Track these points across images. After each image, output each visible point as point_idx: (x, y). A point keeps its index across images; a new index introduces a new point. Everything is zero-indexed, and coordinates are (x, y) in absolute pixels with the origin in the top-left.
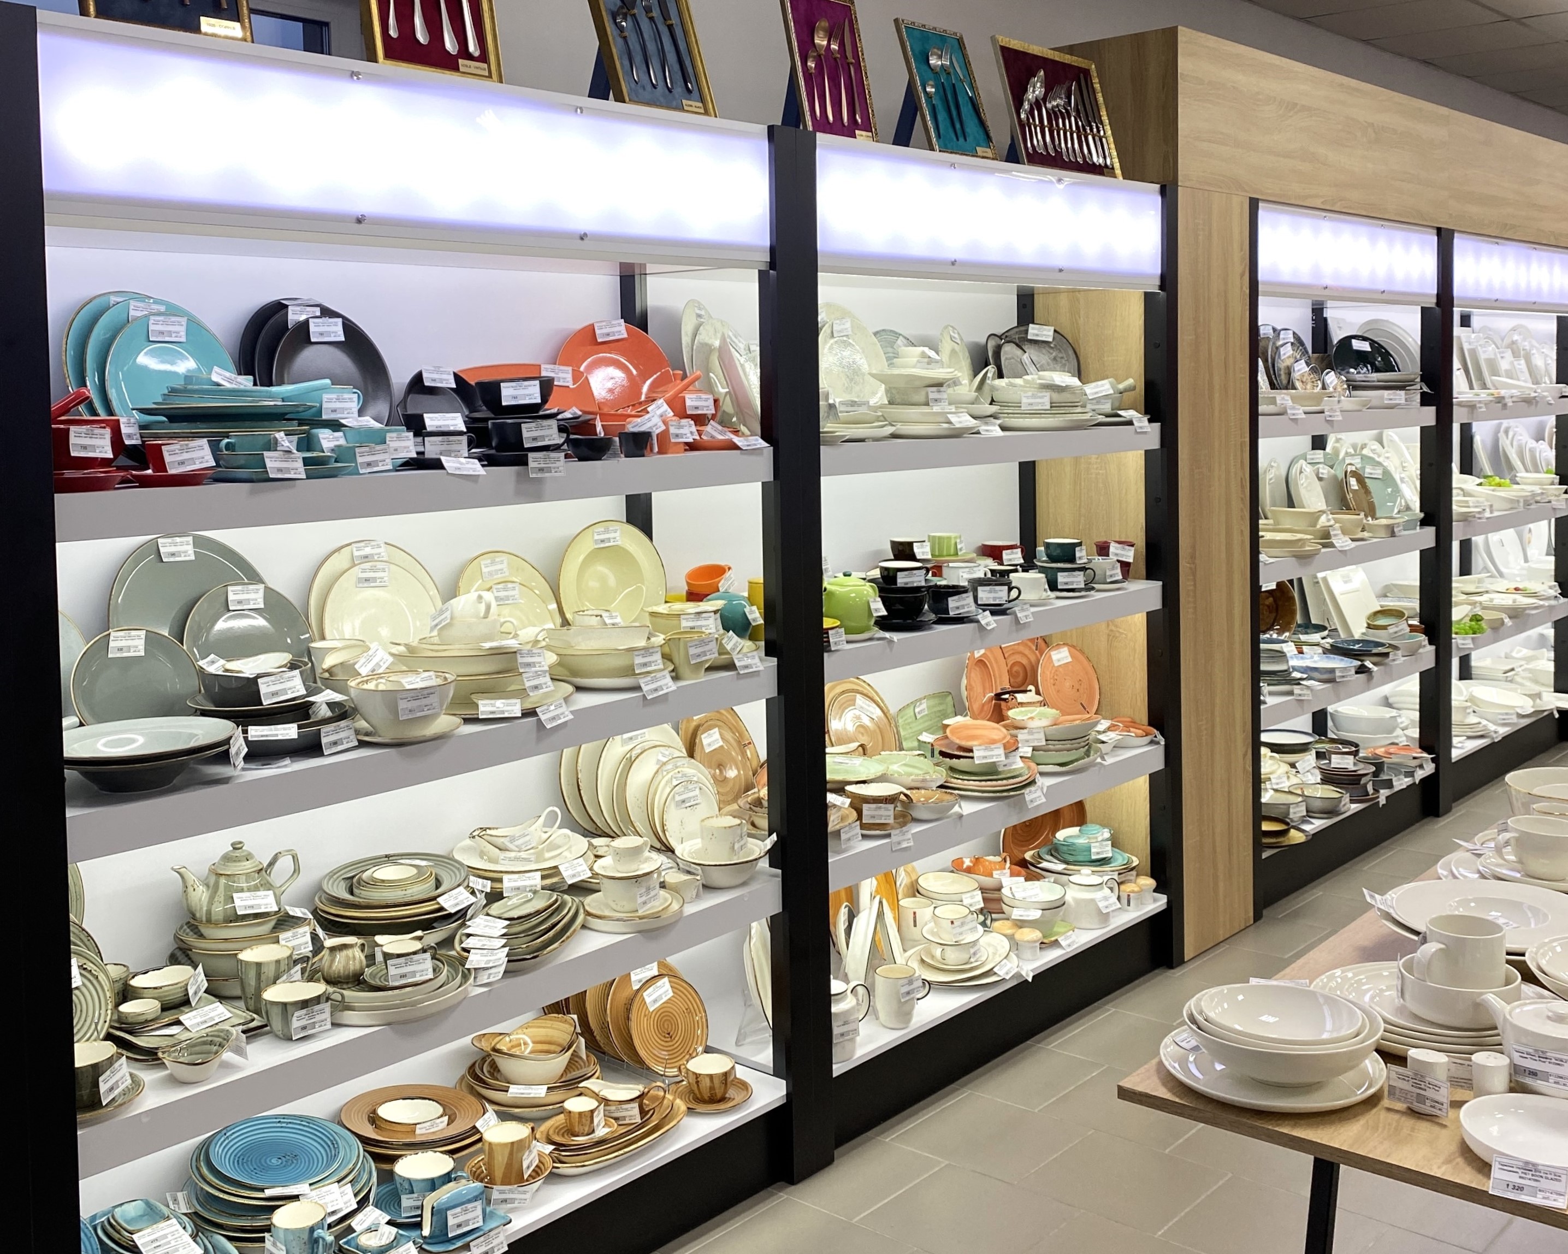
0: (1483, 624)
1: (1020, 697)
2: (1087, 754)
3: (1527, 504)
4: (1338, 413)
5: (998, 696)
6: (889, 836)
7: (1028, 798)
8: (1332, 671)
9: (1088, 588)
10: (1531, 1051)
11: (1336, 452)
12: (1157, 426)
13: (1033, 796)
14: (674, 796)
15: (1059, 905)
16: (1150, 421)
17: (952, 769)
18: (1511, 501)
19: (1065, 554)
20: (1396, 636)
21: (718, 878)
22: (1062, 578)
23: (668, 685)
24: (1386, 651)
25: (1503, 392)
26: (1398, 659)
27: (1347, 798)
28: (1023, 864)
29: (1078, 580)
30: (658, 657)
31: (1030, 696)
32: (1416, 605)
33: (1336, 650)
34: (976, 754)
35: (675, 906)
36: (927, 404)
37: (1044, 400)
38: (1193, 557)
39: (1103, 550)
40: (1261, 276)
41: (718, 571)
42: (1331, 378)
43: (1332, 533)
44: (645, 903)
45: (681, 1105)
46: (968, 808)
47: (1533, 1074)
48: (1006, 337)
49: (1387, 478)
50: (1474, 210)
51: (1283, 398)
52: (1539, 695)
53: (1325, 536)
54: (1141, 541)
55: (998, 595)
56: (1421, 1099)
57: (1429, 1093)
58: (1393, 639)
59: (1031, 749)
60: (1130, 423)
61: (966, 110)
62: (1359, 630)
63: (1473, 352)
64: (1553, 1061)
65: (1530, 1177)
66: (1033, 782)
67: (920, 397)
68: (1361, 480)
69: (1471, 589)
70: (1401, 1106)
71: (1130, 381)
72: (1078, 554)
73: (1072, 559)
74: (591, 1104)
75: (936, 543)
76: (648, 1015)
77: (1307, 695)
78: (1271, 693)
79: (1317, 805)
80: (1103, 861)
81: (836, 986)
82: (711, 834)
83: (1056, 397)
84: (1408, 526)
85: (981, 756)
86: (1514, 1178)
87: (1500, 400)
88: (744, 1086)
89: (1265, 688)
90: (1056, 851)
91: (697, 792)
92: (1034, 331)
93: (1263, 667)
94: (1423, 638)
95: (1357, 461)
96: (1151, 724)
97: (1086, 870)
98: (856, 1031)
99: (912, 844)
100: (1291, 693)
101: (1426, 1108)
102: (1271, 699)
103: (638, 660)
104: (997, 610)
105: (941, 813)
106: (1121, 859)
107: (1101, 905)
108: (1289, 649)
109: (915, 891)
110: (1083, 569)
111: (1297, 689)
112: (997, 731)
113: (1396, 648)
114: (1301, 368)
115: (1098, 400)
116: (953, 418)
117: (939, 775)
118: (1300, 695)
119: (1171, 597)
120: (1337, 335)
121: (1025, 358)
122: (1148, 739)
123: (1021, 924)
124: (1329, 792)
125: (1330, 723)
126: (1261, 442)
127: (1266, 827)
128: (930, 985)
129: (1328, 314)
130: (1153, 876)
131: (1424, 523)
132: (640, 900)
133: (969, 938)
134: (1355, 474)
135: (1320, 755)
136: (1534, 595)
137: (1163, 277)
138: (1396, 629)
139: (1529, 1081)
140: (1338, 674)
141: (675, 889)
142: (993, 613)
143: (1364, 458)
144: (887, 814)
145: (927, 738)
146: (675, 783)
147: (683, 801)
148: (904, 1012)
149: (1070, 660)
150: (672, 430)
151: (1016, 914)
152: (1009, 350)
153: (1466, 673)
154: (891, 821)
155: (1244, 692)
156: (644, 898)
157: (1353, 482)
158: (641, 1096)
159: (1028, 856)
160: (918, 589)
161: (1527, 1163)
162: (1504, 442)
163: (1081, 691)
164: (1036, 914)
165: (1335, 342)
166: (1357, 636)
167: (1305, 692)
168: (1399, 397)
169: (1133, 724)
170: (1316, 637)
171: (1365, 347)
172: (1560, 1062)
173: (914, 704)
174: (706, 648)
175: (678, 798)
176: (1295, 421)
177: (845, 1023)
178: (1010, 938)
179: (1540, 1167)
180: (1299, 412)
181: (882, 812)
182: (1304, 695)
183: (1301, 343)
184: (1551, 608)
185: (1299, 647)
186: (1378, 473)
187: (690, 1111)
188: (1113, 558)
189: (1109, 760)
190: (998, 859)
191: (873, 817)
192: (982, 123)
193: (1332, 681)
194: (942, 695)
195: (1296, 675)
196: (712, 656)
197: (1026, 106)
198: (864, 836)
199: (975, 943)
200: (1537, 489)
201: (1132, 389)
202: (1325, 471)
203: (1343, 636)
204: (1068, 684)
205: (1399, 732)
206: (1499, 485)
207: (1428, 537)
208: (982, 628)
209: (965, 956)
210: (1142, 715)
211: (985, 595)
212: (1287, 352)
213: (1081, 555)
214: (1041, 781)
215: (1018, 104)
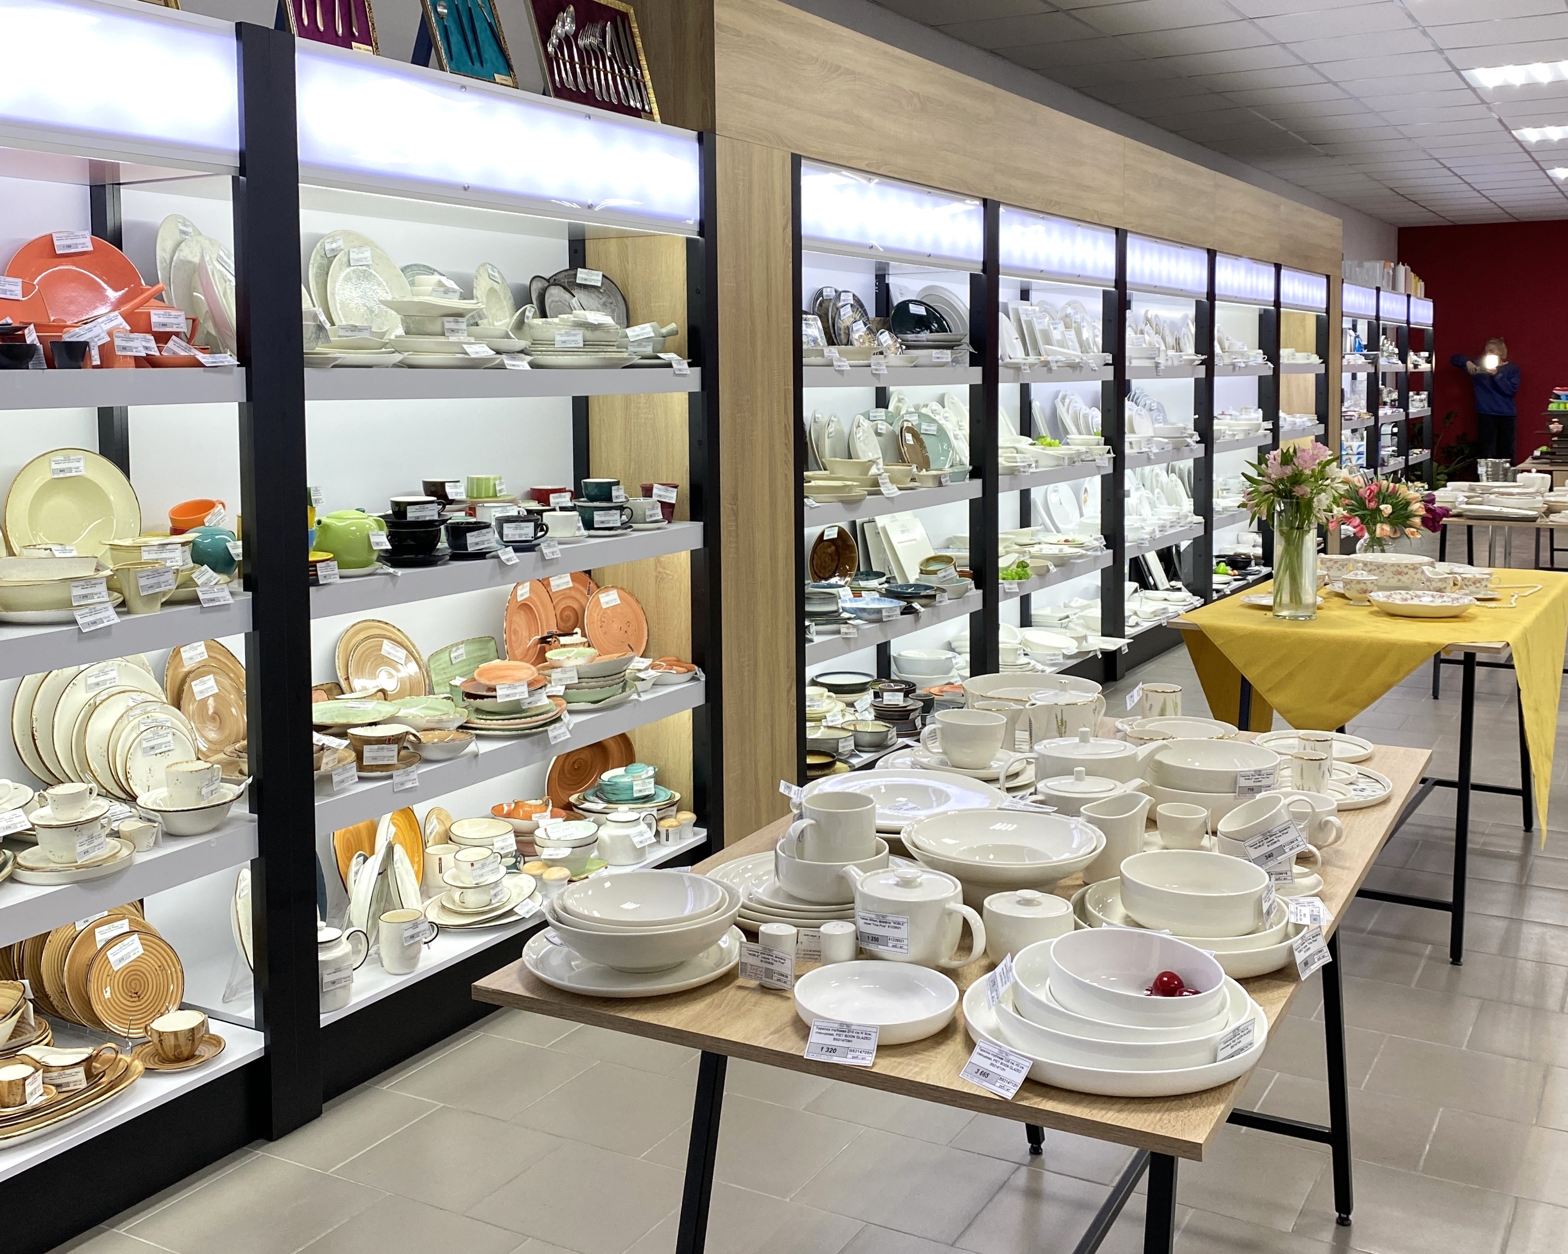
0: (1028, 570)
1: (563, 640)
2: (624, 690)
3: (1072, 462)
4: (884, 367)
5: (543, 640)
6: (391, 777)
7: (551, 734)
8: (879, 611)
9: (625, 526)
10: (873, 916)
11: (898, 409)
12: (697, 370)
13: (556, 733)
14: (140, 742)
15: (590, 843)
16: (690, 365)
17: (478, 711)
18: (1058, 458)
19: (604, 493)
20: (945, 580)
21: (181, 824)
22: (598, 517)
23: (110, 617)
24: (933, 593)
25: (1049, 359)
26: (944, 601)
27: (893, 732)
28: (569, 807)
29: (614, 518)
30: (103, 588)
31: (577, 638)
32: (966, 554)
33: (890, 594)
34: (499, 692)
35: (125, 852)
36: (443, 334)
37: (578, 338)
38: (735, 498)
39: (648, 492)
40: (805, 231)
41: (207, 506)
42: (886, 338)
43: (880, 481)
44: (86, 852)
45: (138, 1066)
46: (484, 747)
47: (875, 939)
48: (553, 281)
49: (942, 434)
50: (1019, 184)
51: (833, 352)
52: (1085, 638)
53: (874, 487)
54: (685, 483)
55: (527, 531)
56: (769, 973)
57: (776, 967)
58: (942, 583)
59: (564, 687)
60: (669, 365)
61: (484, 36)
62: (913, 576)
63: (1030, 324)
64: (892, 924)
65: (843, 1038)
66: (558, 719)
67: (437, 328)
68: (916, 435)
69: (1026, 540)
70: (753, 983)
71: (673, 326)
72: (614, 493)
73: (609, 499)
74: (26, 1070)
75: (475, 485)
76: (112, 975)
77: (853, 634)
78: (818, 633)
79: (867, 739)
80: (647, 799)
81: (325, 933)
82: (175, 779)
83: (590, 335)
84: (955, 477)
85: (504, 694)
86: (828, 1041)
87: (1046, 364)
88: (217, 1042)
89: (812, 627)
90: (603, 793)
91: (170, 737)
92: (582, 275)
93: (808, 608)
94: (970, 583)
95: (914, 419)
96: (694, 661)
97: (623, 808)
98: (349, 978)
99: (417, 784)
100: (838, 632)
101: (773, 983)
102: (817, 636)
103: (77, 592)
104: (521, 547)
105: (453, 752)
106: (664, 795)
107: (636, 840)
108: (845, 593)
109: (448, 838)
110: (621, 508)
111: (844, 628)
112: (528, 671)
113: (944, 591)
114: (859, 329)
115: (639, 343)
116: (468, 348)
117: (458, 714)
118: (846, 633)
119: (712, 537)
120: (897, 299)
121: (574, 301)
122: (690, 675)
123: (552, 863)
124: (880, 726)
125: (893, 667)
126: (805, 390)
127: (810, 760)
128: (441, 929)
129: (891, 280)
130: (695, 812)
131: (973, 475)
132: (80, 849)
133: (492, 879)
134: (910, 430)
135: (876, 695)
136: (1081, 545)
137: (702, 224)
138: (944, 574)
139: (872, 947)
140: (884, 614)
141: (130, 838)
142: (516, 550)
143: (921, 416)
144: (390, 754)
145: (458, 681)
146: (143, 728)
147: (153, 748)
148: (409, 956)
149: (619, 602)
150: (118, 342)
151: (546, 854)
152: (555, 294)
153: (1026, 620)
154: (394, 761)
155: (788, 630)
156: (85, 847)
157: (909, 437)
158: (89, 1060)
159: (573, 799)
160: (431, 523)
161: (842, 1024)
162: (1062, 411)
163: (629, 632)
164: (565, 852)
165: (895, 304)
166: (912, 582)
167: (851, 630)
168: (947, 355)
169: (679, 662)
170: (874, 583)
171: (922, 311)
172: (897, 925)
173: (448, 649)
174: (162, 579)
175: (145, 744)
176: (841, 372)
177: (338, 970)
178: (538, 878)
179: (853, 1027)
180: (845, 364)
181: (385, 753)
182: (850, 633)
183: (862, 306)
184: (1096, 558)
185: (857, 593)
186: (933, 429)
187: (149, 1072)
188: (655, 498)
189: (644, 697)
190: (539, 802)
191: (375, 758)
192: (503, 52)
193: (880, 621)
194: (482, 641)
195: (845, 615)
196: (169, 587)
197: (554, 40)
198: (361, 779)
199: (496, 884)
200: (1083, 449)
201: (674, 333)
202: (883, 427)
203: (900, 582)
204: (616, 626)
205: (954, 672)
206: (1050, 445)
207: (975, 488)
208: (502, 564)
209: (484, 898)
210: (687, 653)
211: (511, 532)
212: (847, 314)
213: (618, 494)
214: (566, 717)
215: (545, 36)
